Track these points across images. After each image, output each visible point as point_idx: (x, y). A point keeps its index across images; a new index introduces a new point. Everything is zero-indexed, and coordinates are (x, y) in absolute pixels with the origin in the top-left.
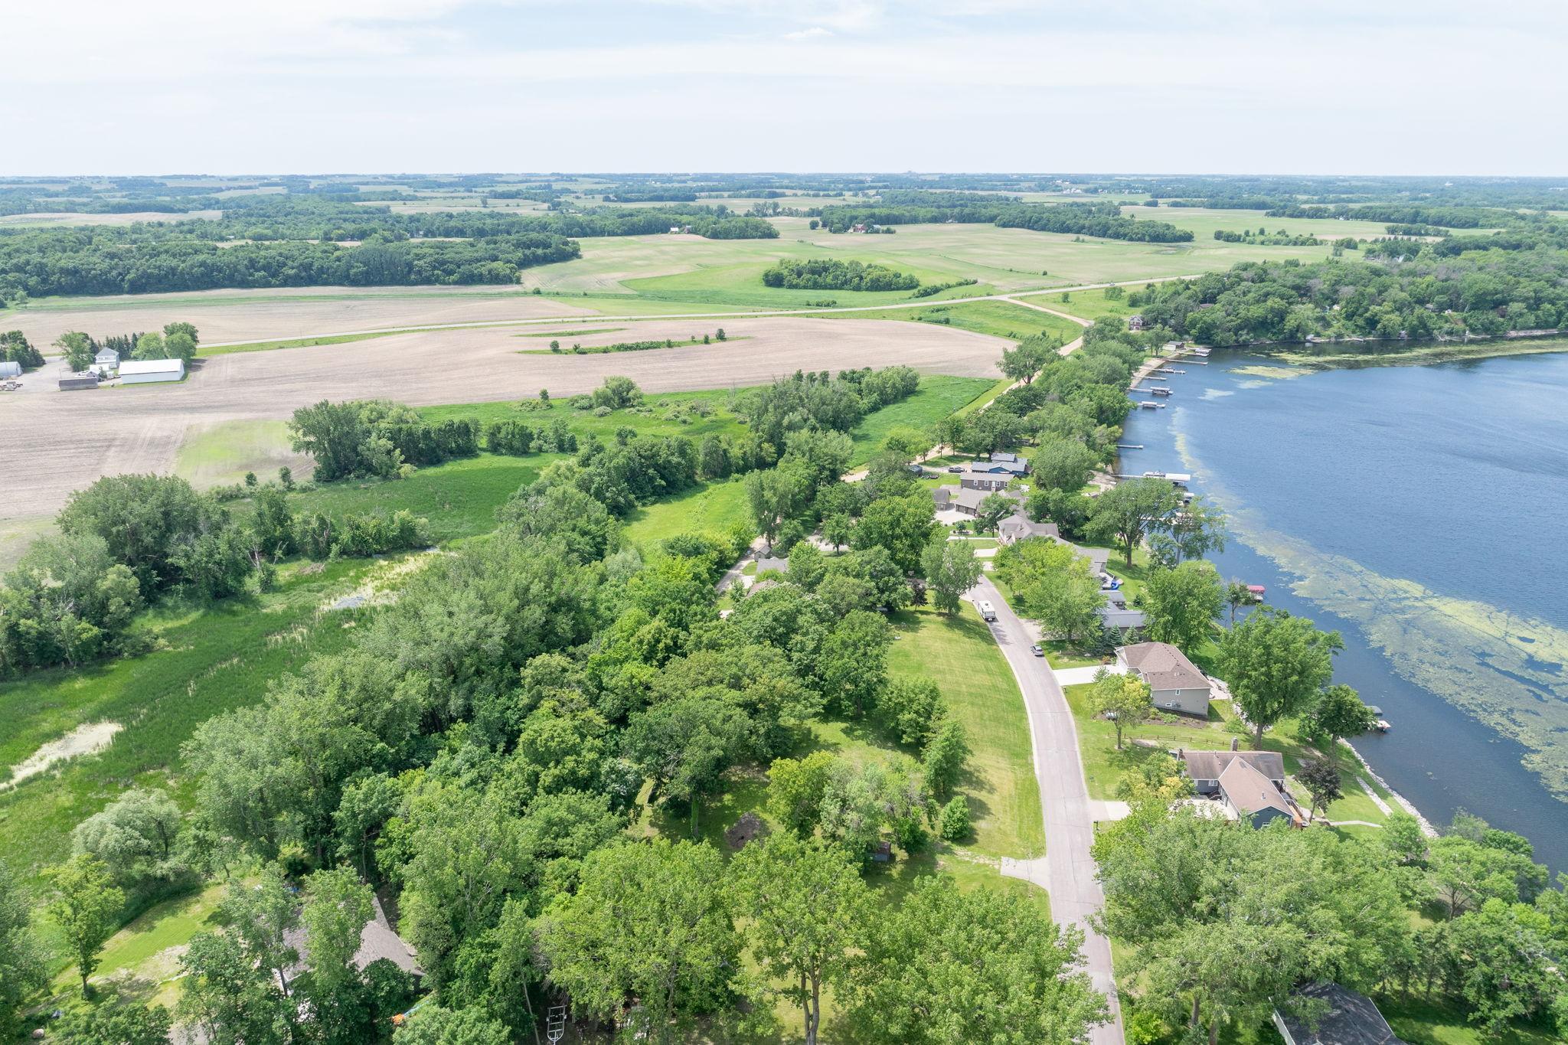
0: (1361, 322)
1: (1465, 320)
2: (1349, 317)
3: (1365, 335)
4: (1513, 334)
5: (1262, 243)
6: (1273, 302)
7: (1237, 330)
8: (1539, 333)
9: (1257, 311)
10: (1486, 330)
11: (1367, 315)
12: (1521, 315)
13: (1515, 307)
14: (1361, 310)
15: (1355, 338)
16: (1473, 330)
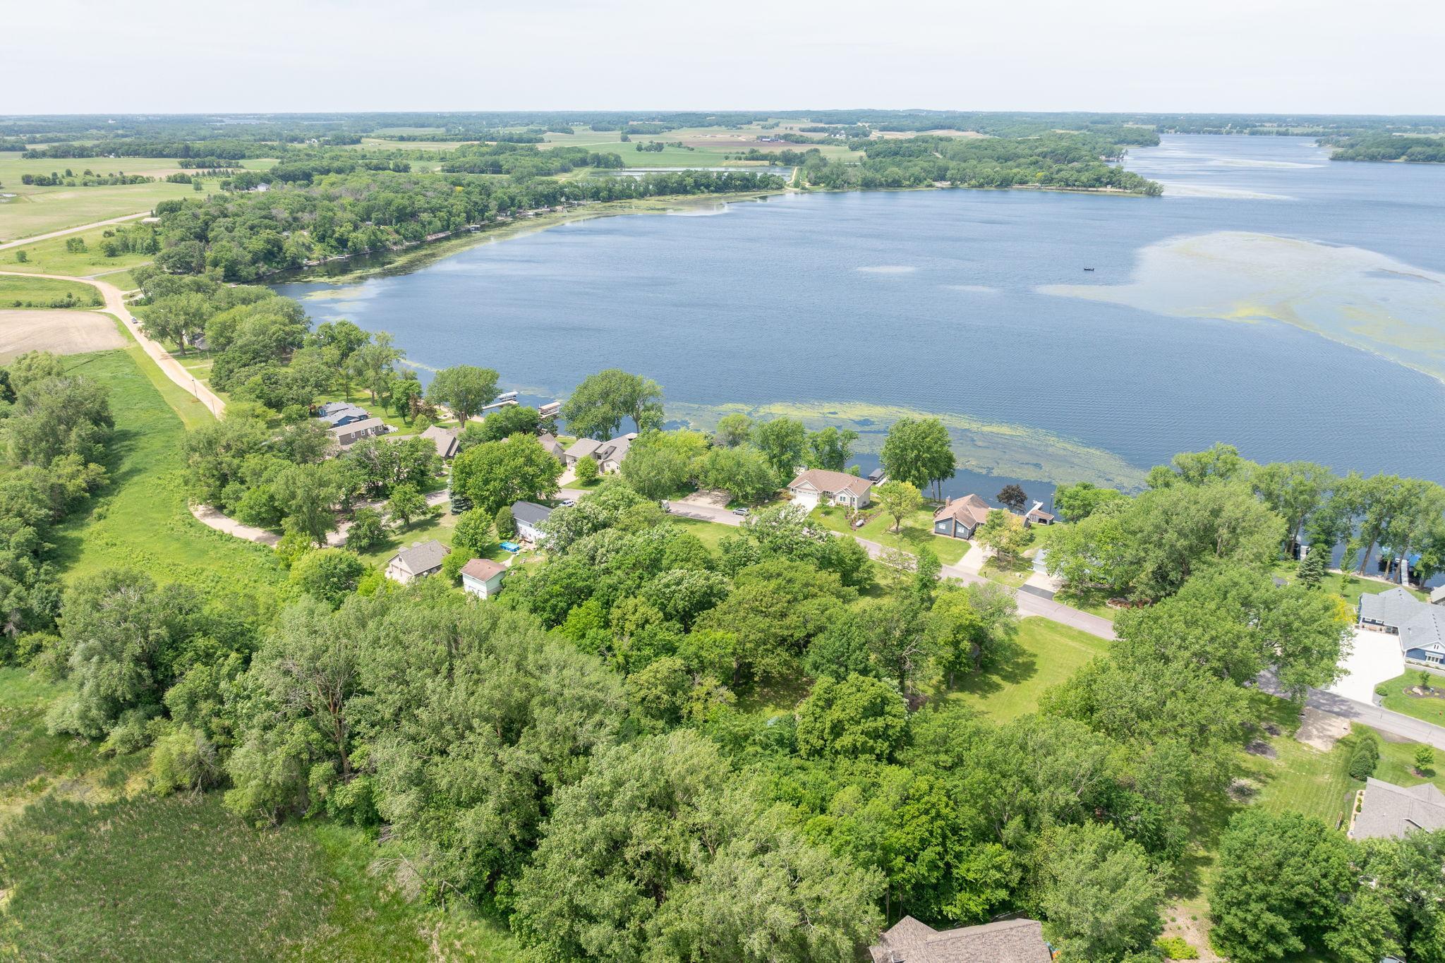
0: (334, 243)
1: (397, 232)
2: (322, 239)
3: (341, 253)
4: (429, 238)
5: (85, 184)
6: (265, 234)
7: (254, 262)
8: (441, 235)
9: (257, 243)
10: (415, 238)
11: (337, 235)
12: (430, 223)
13: (425, 217)
14: (329, 232)
15: (335, 257)
16: (406, 238)
